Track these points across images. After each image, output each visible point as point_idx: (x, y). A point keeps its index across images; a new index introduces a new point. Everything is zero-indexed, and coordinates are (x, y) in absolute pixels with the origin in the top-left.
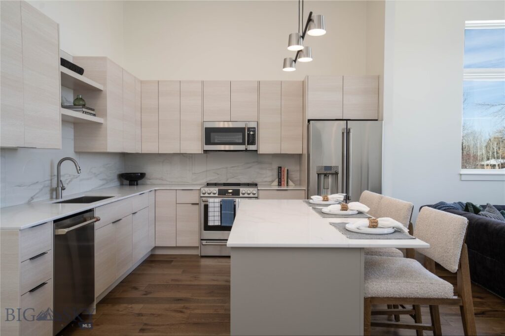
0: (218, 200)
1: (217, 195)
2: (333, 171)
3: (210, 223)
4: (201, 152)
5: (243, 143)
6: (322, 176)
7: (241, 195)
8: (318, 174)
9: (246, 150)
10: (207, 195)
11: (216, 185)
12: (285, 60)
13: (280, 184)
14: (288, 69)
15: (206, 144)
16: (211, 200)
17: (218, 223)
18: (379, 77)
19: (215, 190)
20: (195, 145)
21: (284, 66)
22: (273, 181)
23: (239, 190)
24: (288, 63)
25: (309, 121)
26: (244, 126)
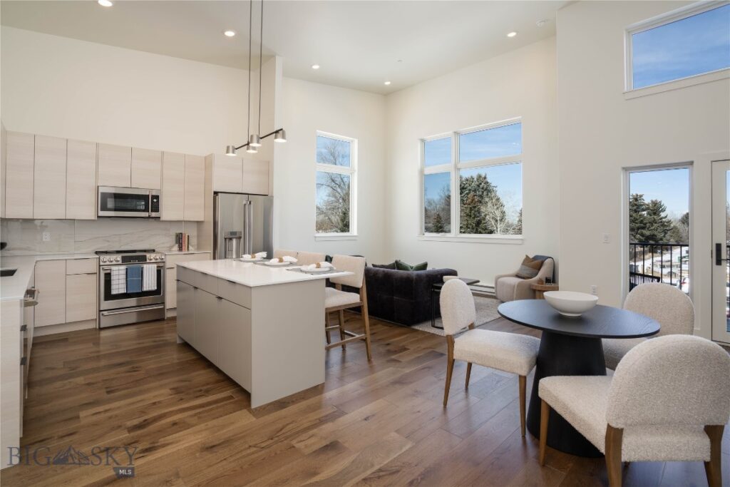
0: (123, 268)
1: (120, 262)
2: (238, 235)
3: (114, 292)
4: (93, 217)
5: (146, 210)
6: (227, 240)
7: (148, 261)
8: (225, 239)
9: (149, 217)
10: (108, 263)
11: (118, 252)
12: (228, 147)
13: (180, 249)
14: (231, 154)
15: (102, 210)
16: (114, 268)
17: (123, 291)
18: (269, 162)
19: (119, 257)
20: (88, 210)
21: (228, 152)
22: (172, 247)
23: (145, 256)
24: (231, 149)
25: (216, 193)
26: (148, 194)
